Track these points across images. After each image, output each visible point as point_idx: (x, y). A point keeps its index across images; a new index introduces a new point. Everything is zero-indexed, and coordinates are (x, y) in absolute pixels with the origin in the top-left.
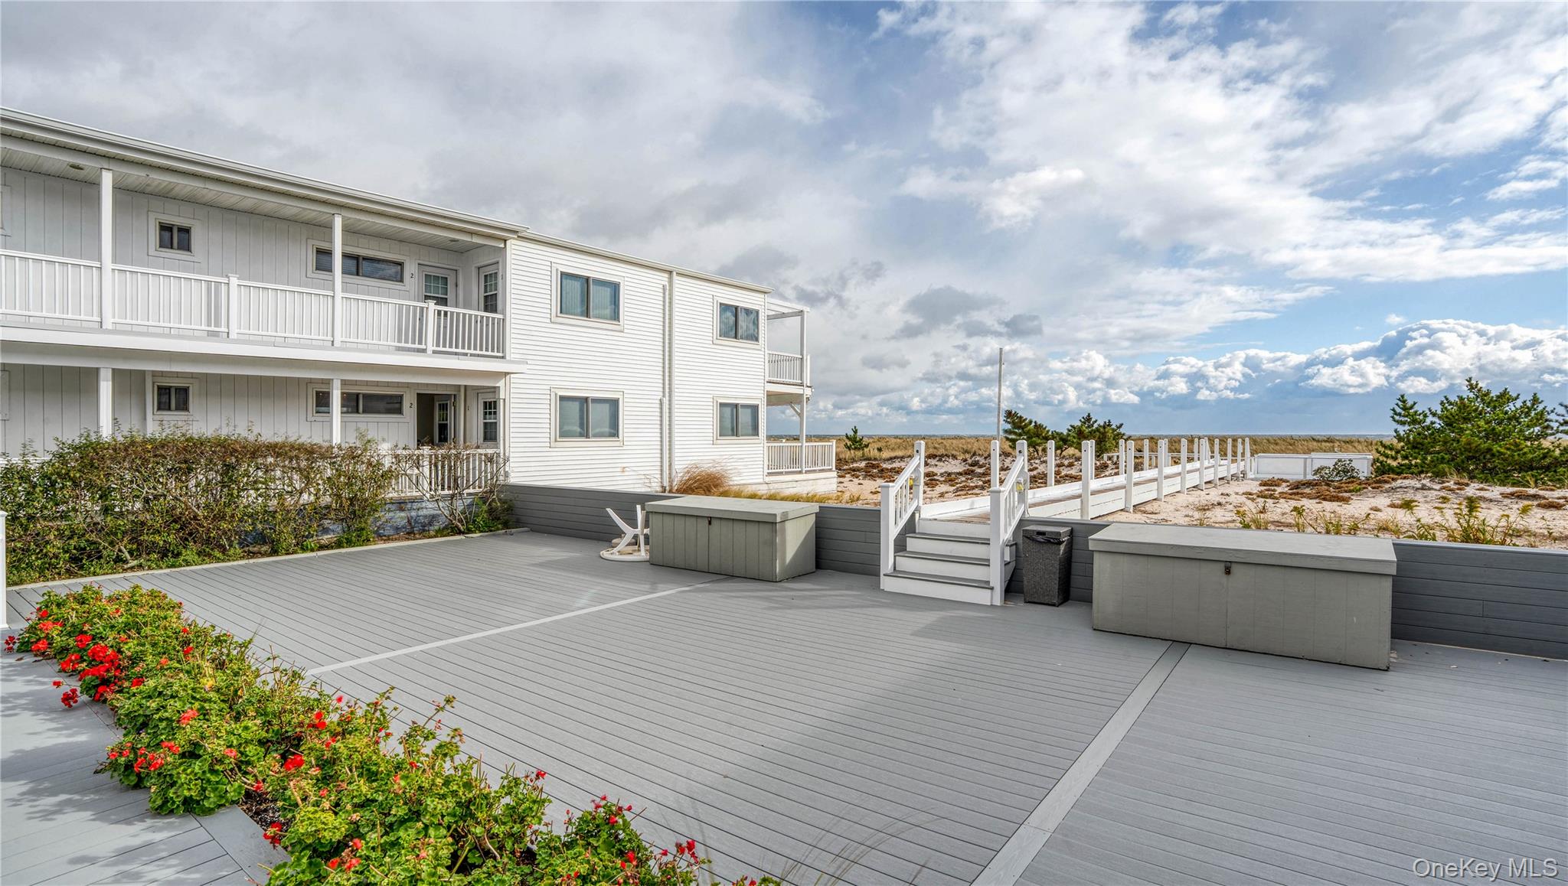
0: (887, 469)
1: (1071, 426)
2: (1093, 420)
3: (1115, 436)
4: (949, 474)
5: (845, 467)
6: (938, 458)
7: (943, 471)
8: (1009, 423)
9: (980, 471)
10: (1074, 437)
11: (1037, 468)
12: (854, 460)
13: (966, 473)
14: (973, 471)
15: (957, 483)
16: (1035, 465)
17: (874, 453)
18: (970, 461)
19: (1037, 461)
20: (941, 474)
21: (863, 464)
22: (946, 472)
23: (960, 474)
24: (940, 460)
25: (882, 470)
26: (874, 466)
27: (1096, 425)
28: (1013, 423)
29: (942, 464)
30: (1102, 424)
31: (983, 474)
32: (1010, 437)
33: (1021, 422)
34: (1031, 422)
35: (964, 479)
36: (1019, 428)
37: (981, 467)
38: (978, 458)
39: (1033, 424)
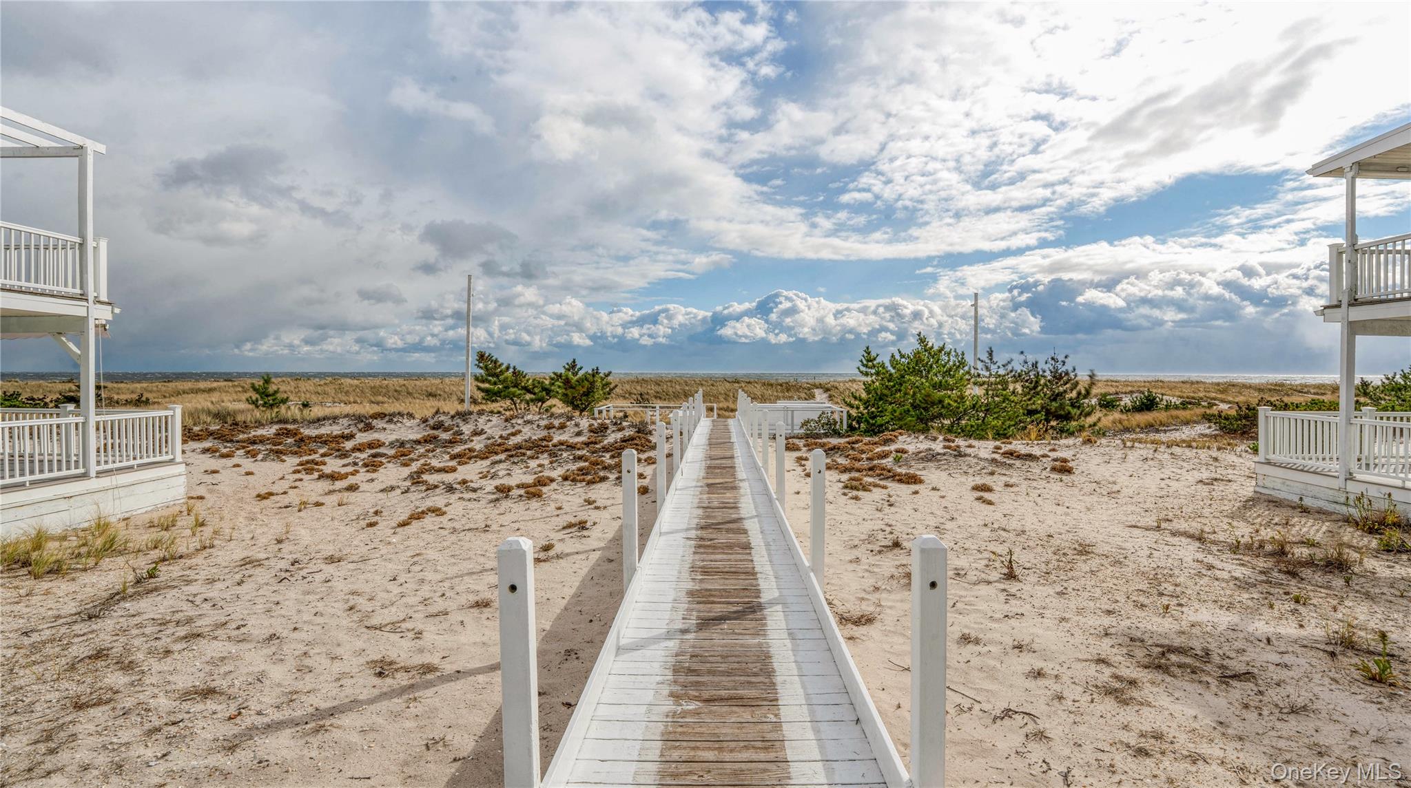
0: (310, 438)
1: (555, 373)
2: (578, 367)
3: (604, 385)
4: (402, 444)
5: (241, 436)
6: (387, 418)
7: (393, 437)
8: (481, 368)
9: (445, 436)
10: (559, 387)
11: (520, 431)
12: (259, 424)
13: (426, 441)
14: (435, 438)
15: (412, 460)
16: (517, 428)
17: (293, 411)
18: (431, 422)
19: (520, 421)
20: (391, 443)
21: (273, 430)
22: (397, 441)
23: (418, 442)
24: (390, 421)
25: (302, 440)
26: (288, 433)
27: (581, 373)
28: (486, 368)
29: (392, 426)
30: (590, 372)
31: (450, 442)
32: (482, 385)
33: (496, 368)
34: (508, 368)
35: (422, 450)
36: (493, 376)
37: (446, 430)
38: (442, 418)
39: (511, 370)
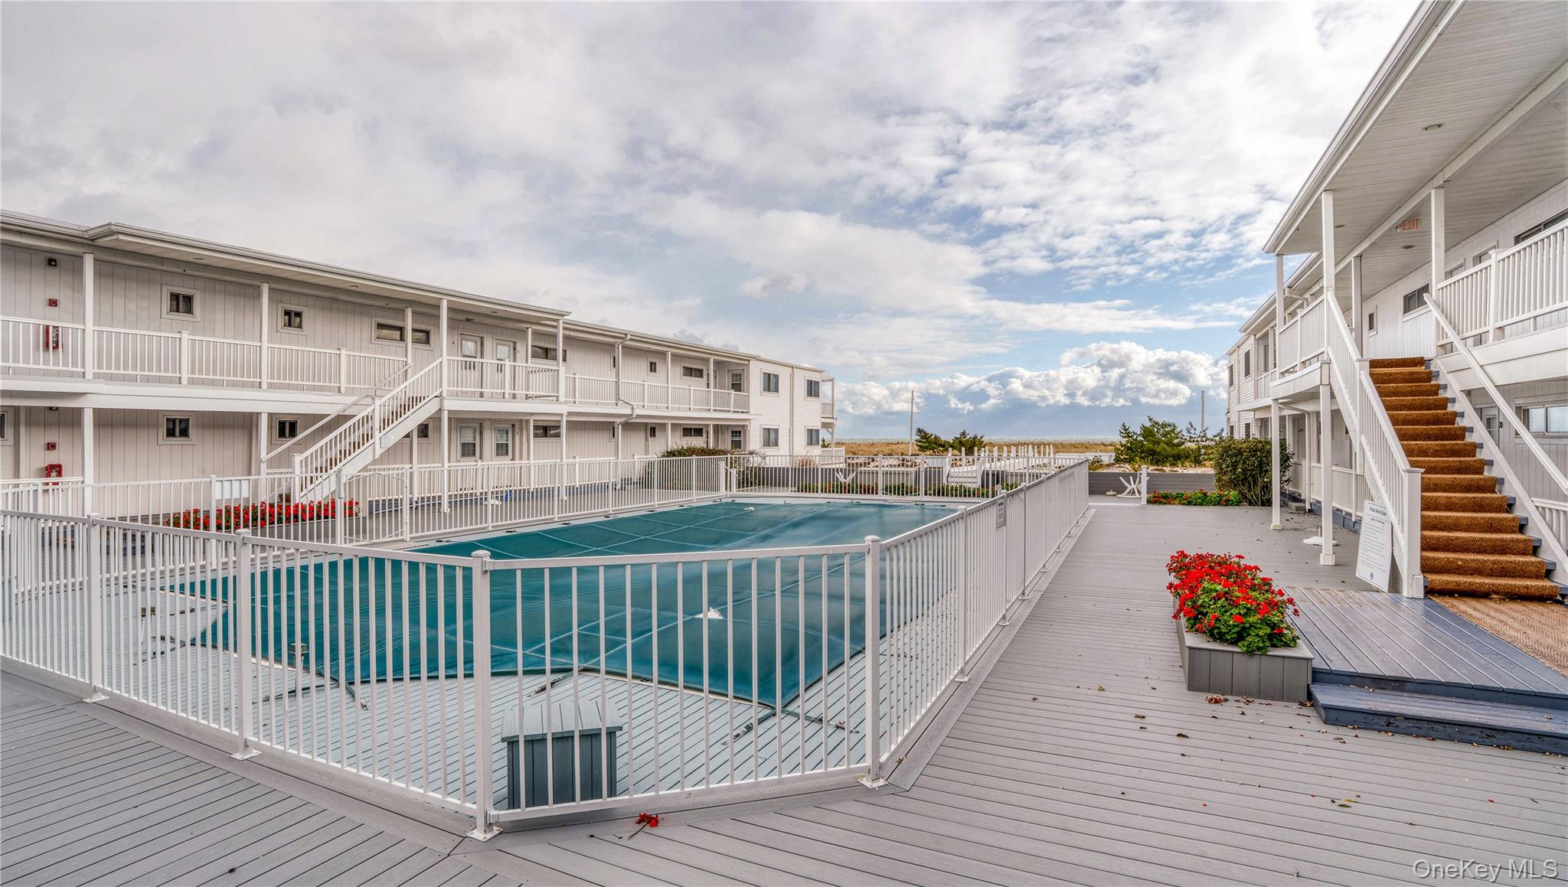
3: (980, 443)
10: (957, 444)
28: (921, 436)
32: (919, 444)
33: (925, 435)
36: (925, 438)
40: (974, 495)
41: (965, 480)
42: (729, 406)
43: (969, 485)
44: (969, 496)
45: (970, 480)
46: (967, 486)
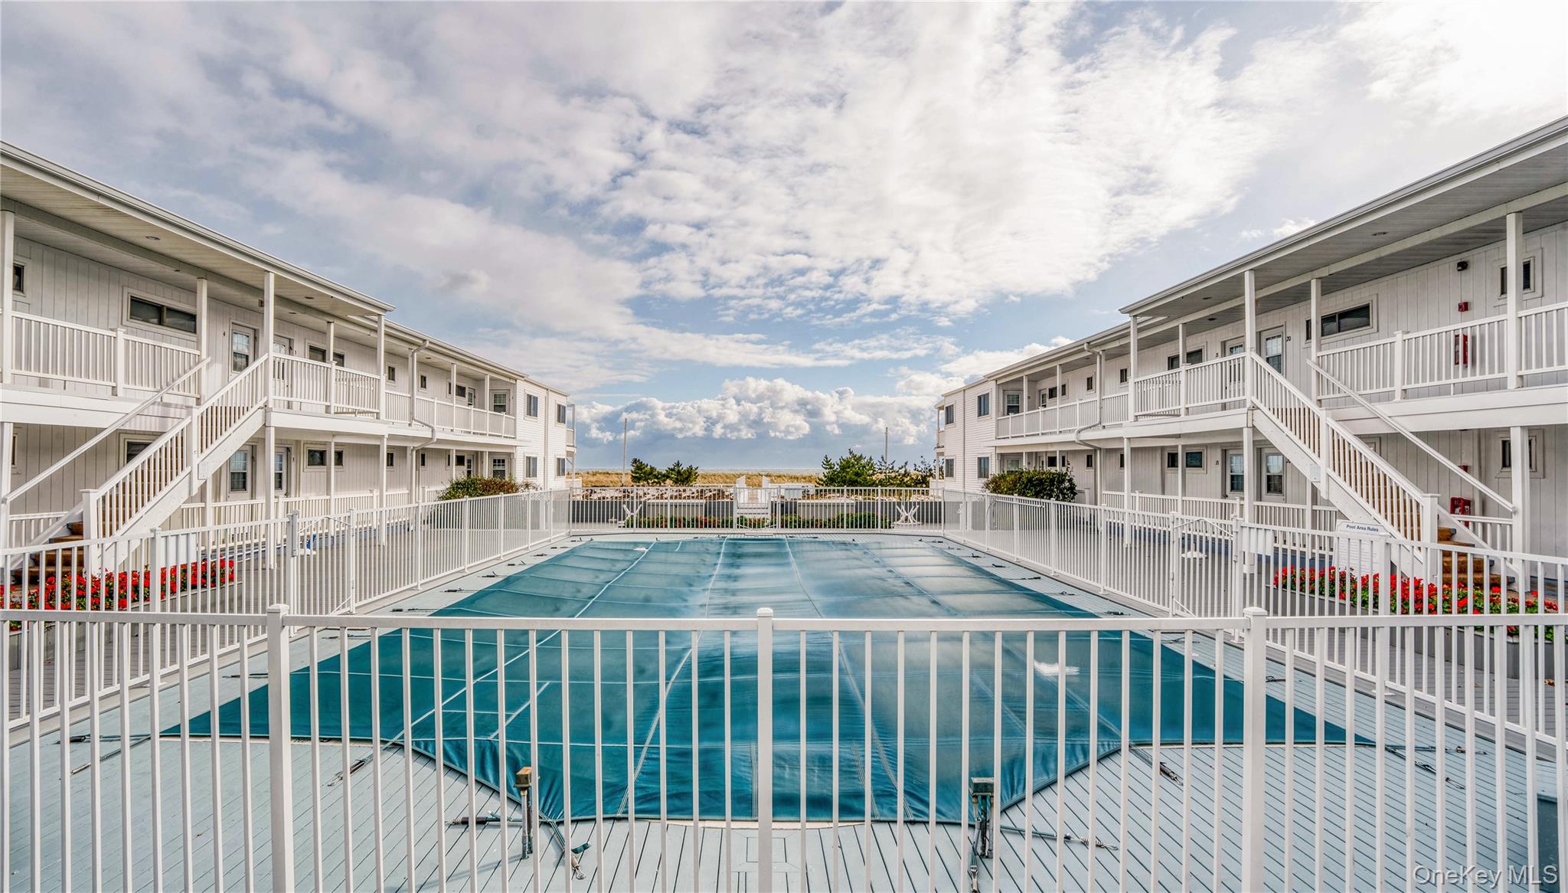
32: (634, 475)
40: (825, 525)
41: (746, 511)
42: (500, 431)
43: (751, 517)
44: (821, 527)
45: (750, 511)
46: (747, 517)
